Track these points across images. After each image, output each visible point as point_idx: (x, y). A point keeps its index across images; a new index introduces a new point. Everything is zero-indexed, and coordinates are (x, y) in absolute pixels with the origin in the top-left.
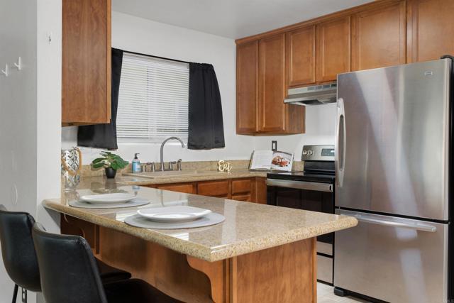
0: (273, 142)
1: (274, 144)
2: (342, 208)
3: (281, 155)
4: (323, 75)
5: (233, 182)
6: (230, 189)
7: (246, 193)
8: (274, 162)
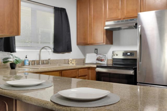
0: (95, 49)
1: (96, 50)
2: (140, 83)
3: (101, 56)
4: (125, 15)
5: (79, 70)
6: (77, 74)
7: (85, 76)
8: (98, 59)
